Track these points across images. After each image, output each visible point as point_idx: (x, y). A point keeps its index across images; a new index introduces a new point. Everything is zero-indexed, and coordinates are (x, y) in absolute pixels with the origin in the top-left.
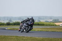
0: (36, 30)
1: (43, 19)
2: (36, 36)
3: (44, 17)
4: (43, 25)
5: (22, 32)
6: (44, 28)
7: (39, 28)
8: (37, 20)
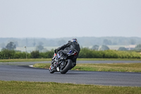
0: (100, 70)
1: (115, 44)
2: (99, 82)
3: (116, 38)
4: (115, 57)
5: (52, 72)
6: (116, 64)
7: (105, 65)
8: (100, 47)
